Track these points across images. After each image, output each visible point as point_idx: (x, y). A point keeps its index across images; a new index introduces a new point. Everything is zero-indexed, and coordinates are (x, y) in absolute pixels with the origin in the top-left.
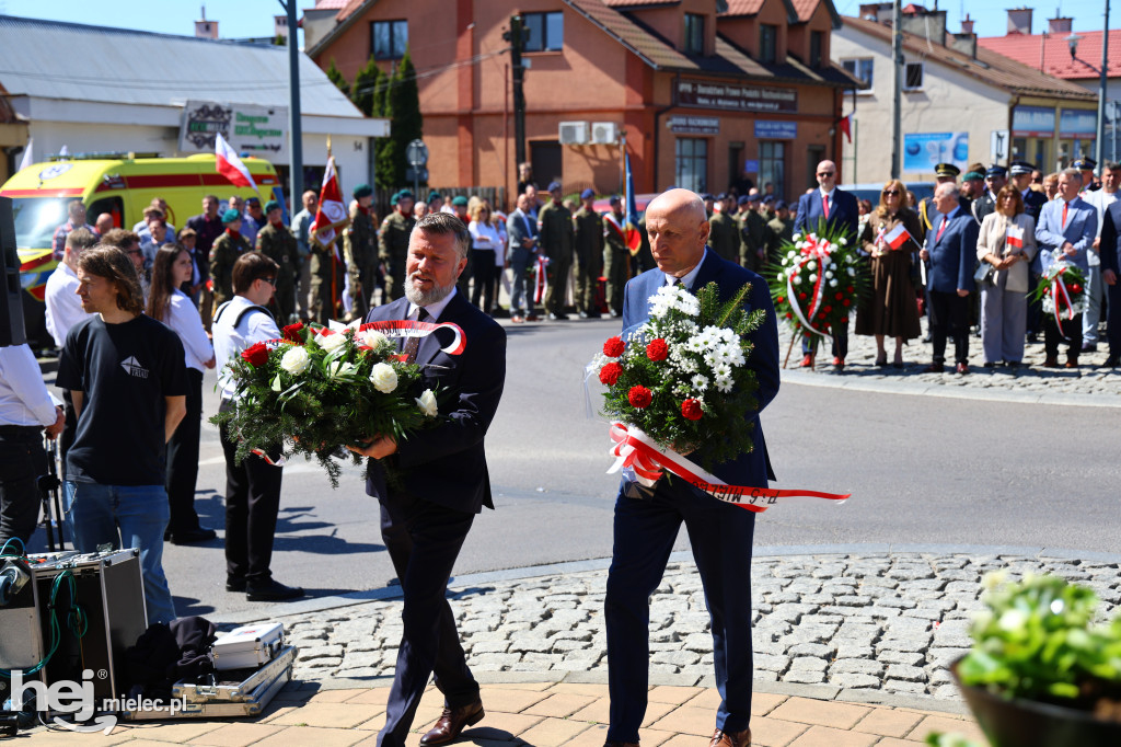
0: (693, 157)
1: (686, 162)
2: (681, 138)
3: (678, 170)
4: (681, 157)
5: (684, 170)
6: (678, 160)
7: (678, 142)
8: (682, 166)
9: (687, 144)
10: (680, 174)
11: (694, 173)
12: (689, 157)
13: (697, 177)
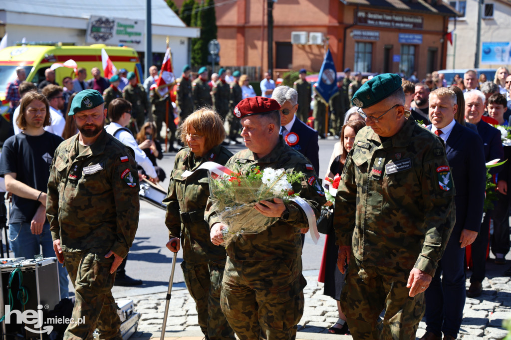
0: (365, 53)
1: (360, 55)
2: (358, 42)
3: (356, 59)
4: (358, 52)
5: (359, 60)
6: (356, 54)
7: (356, 45)
8: (358, 57)
9: (361, 45)
10: (357, 62)
11: (364, 61)
12: (362, 53)
13: (366, 64)
